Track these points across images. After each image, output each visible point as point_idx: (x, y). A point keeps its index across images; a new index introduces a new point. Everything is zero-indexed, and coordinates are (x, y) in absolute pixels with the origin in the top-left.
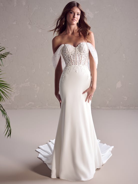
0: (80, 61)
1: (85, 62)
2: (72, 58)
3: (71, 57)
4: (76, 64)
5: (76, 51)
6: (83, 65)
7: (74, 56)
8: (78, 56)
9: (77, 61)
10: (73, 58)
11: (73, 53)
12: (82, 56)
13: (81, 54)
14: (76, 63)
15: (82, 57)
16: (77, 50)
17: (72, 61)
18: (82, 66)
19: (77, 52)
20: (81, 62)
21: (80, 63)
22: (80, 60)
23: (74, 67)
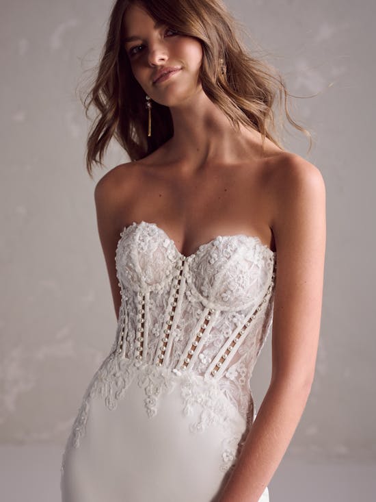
0: (189, 348)
1: (223, 360)
2: (148, 316)
3: (147, 308)
4: (157, 361)
5: (183, 282)
6: (202, 374)
7: (162, 308)
8: (185, 312)
9: (170, 346)
10: (155, 322)
11: (161, 288)
12: (207, 322)
13: (203, 308)
14: (159, 352)
15: (208, 328)
16: (188, 275)
17: (146, 335)
18: (194, 377)
19: (183, 287)
20: (196, 354)
21: (184, 357)
22: (193, 340)
23: (148, 372)
